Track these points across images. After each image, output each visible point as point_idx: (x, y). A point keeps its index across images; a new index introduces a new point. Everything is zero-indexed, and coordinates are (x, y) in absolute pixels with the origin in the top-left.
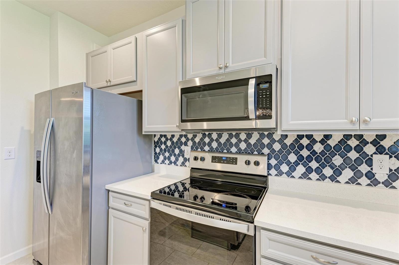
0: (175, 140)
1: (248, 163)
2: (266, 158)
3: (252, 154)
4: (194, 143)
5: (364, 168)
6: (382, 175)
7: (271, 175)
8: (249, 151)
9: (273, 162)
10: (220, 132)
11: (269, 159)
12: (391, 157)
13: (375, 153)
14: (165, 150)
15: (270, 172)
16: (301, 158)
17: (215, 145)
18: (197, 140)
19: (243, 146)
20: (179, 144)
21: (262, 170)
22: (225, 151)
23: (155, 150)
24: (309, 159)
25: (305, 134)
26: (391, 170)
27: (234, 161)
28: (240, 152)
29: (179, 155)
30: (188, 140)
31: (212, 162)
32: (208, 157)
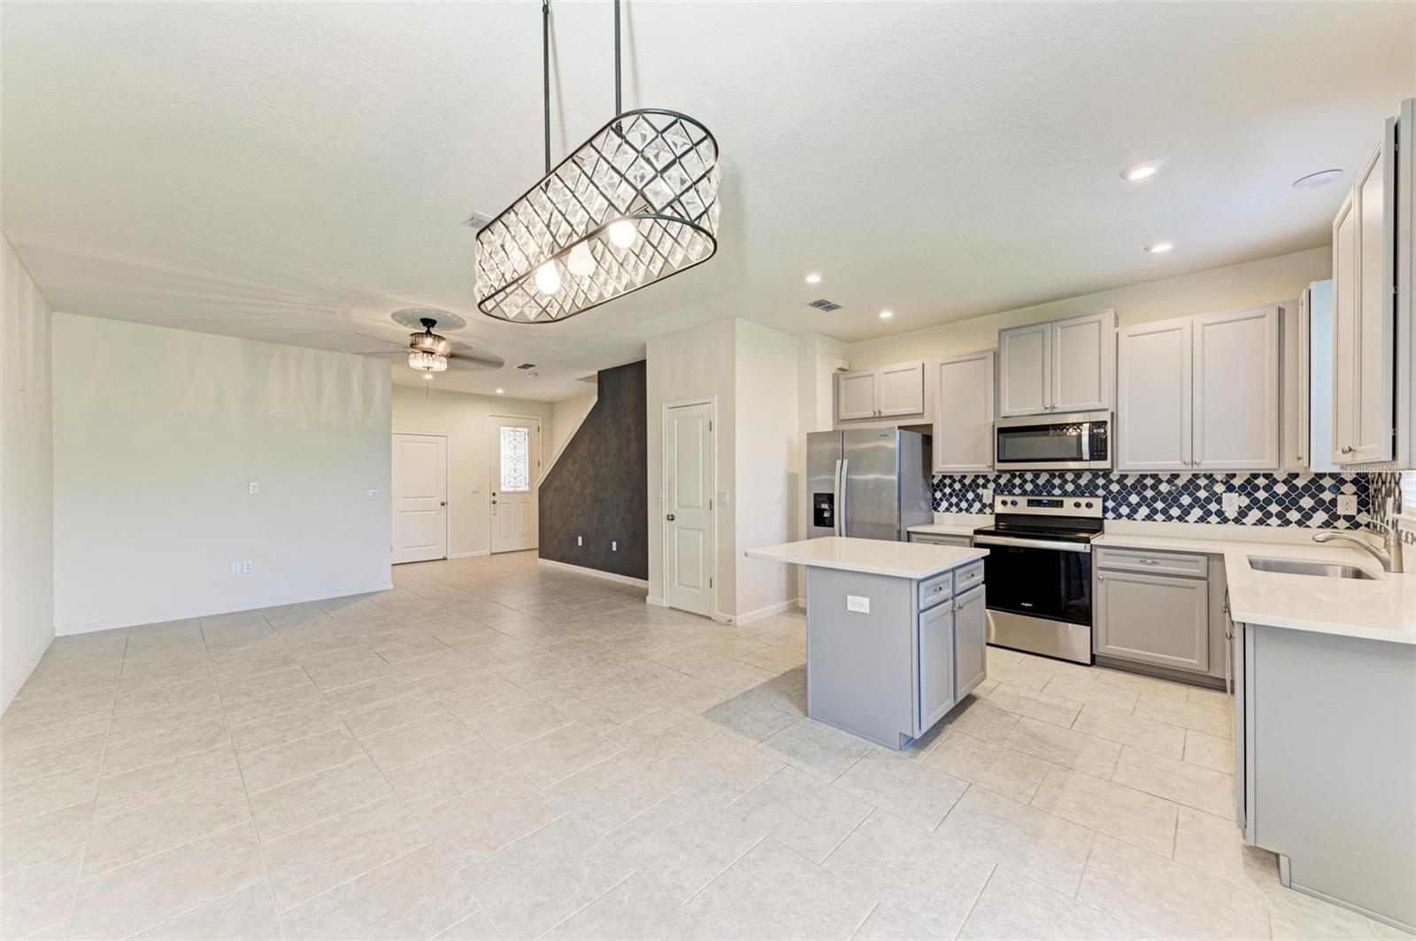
0: (967, 481)
1: (1077, 505)
2: (1101, 500)
3: (1082, 495)
4: (998, 485)
5: (1213, 507)
6: (1231, 513)
7: (1107, 518)
8: (1079, 492)
9: (1110, 504)
10: (1037, 474)
11: (1104, 501)
12: (1240, 495)
13: (1225, 492)
14: (951, 495)
15: (1106, 515)
16: (1144, 499)
17: (1029, 487)
18: (1002, 481)
19: (1070, 487)
20: (974, 485)
21: (1096, 512)
22: (1045, 494)
23: (933, 495)
24: (1154, 499)
25: (1149, 473)
26: (1240, 507)
27: (1060, 504)
28: (1065, 494)
29: (974, 501)
30: (988, 481)
31: (1028, 505)
32: (1022, 501)
